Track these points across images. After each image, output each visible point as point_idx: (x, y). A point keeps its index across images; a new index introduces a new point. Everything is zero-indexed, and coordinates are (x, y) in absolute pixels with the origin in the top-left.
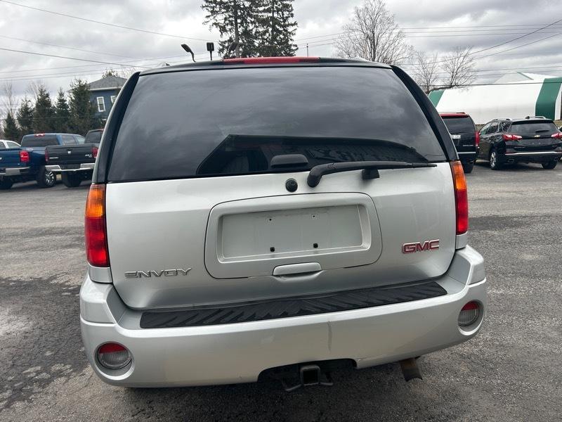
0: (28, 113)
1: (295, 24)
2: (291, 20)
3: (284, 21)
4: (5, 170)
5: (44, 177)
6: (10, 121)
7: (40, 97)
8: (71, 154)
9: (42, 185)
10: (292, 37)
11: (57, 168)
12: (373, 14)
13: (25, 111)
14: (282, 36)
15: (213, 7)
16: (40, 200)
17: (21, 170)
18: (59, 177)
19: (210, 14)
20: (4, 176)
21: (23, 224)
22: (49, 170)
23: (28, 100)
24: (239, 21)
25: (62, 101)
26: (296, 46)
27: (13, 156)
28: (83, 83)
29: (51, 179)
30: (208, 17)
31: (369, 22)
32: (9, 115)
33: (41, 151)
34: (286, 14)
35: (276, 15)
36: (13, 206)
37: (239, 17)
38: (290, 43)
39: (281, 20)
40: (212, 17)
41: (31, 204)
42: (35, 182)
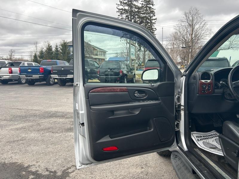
0: (43, 53)
1: (156, 19)
2: (154, 18)
3: (151, 18)
4: (32, 76)
5: (49, 80)
6: (35, 56)
7: (48, 47)
8: (64, 70)
9: (48, 84)
10: (154, 25)
11: (56, 76)
12: (193, 15)
13: (42, 52)
14: (149, 24)
15: (121, 12)
16: (47, 92)
17: (39, 76)
18: (56, 80)
19: (120, 14)
20: (32, 79)
21: (40, 108)
22: (52, 77)
23: (43, 48)
24: (132, 17)
25: (57, 49)
26: (156, 28)
27: (37, 70)
28: (65, 41)
29: (53, 81)
30: (119, 16)
31: (191, 18)
32: (35, 54)
33: (49, 68)
34: (152, 15)
35: (147, 15)
36: (35, 95)
37: (133, 15)
38: (153, 27)
39: (149, 18)
40: (121, 16)
41: (44, 94)
42: (45, 82)
